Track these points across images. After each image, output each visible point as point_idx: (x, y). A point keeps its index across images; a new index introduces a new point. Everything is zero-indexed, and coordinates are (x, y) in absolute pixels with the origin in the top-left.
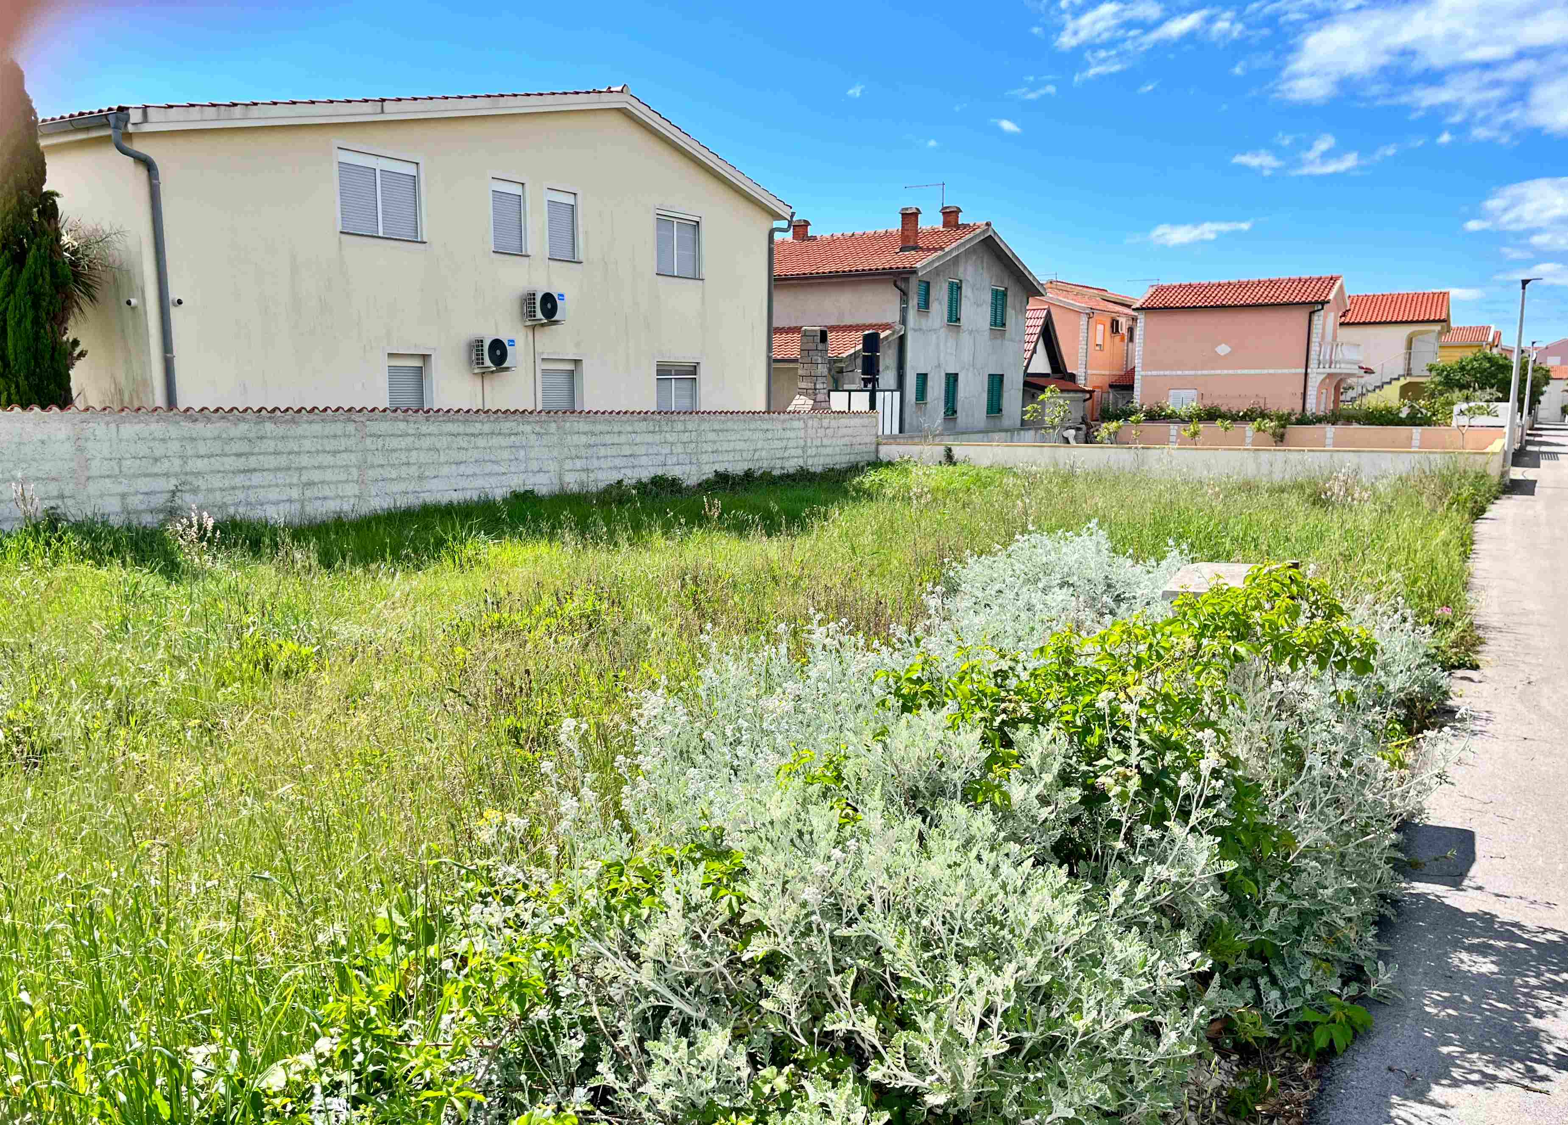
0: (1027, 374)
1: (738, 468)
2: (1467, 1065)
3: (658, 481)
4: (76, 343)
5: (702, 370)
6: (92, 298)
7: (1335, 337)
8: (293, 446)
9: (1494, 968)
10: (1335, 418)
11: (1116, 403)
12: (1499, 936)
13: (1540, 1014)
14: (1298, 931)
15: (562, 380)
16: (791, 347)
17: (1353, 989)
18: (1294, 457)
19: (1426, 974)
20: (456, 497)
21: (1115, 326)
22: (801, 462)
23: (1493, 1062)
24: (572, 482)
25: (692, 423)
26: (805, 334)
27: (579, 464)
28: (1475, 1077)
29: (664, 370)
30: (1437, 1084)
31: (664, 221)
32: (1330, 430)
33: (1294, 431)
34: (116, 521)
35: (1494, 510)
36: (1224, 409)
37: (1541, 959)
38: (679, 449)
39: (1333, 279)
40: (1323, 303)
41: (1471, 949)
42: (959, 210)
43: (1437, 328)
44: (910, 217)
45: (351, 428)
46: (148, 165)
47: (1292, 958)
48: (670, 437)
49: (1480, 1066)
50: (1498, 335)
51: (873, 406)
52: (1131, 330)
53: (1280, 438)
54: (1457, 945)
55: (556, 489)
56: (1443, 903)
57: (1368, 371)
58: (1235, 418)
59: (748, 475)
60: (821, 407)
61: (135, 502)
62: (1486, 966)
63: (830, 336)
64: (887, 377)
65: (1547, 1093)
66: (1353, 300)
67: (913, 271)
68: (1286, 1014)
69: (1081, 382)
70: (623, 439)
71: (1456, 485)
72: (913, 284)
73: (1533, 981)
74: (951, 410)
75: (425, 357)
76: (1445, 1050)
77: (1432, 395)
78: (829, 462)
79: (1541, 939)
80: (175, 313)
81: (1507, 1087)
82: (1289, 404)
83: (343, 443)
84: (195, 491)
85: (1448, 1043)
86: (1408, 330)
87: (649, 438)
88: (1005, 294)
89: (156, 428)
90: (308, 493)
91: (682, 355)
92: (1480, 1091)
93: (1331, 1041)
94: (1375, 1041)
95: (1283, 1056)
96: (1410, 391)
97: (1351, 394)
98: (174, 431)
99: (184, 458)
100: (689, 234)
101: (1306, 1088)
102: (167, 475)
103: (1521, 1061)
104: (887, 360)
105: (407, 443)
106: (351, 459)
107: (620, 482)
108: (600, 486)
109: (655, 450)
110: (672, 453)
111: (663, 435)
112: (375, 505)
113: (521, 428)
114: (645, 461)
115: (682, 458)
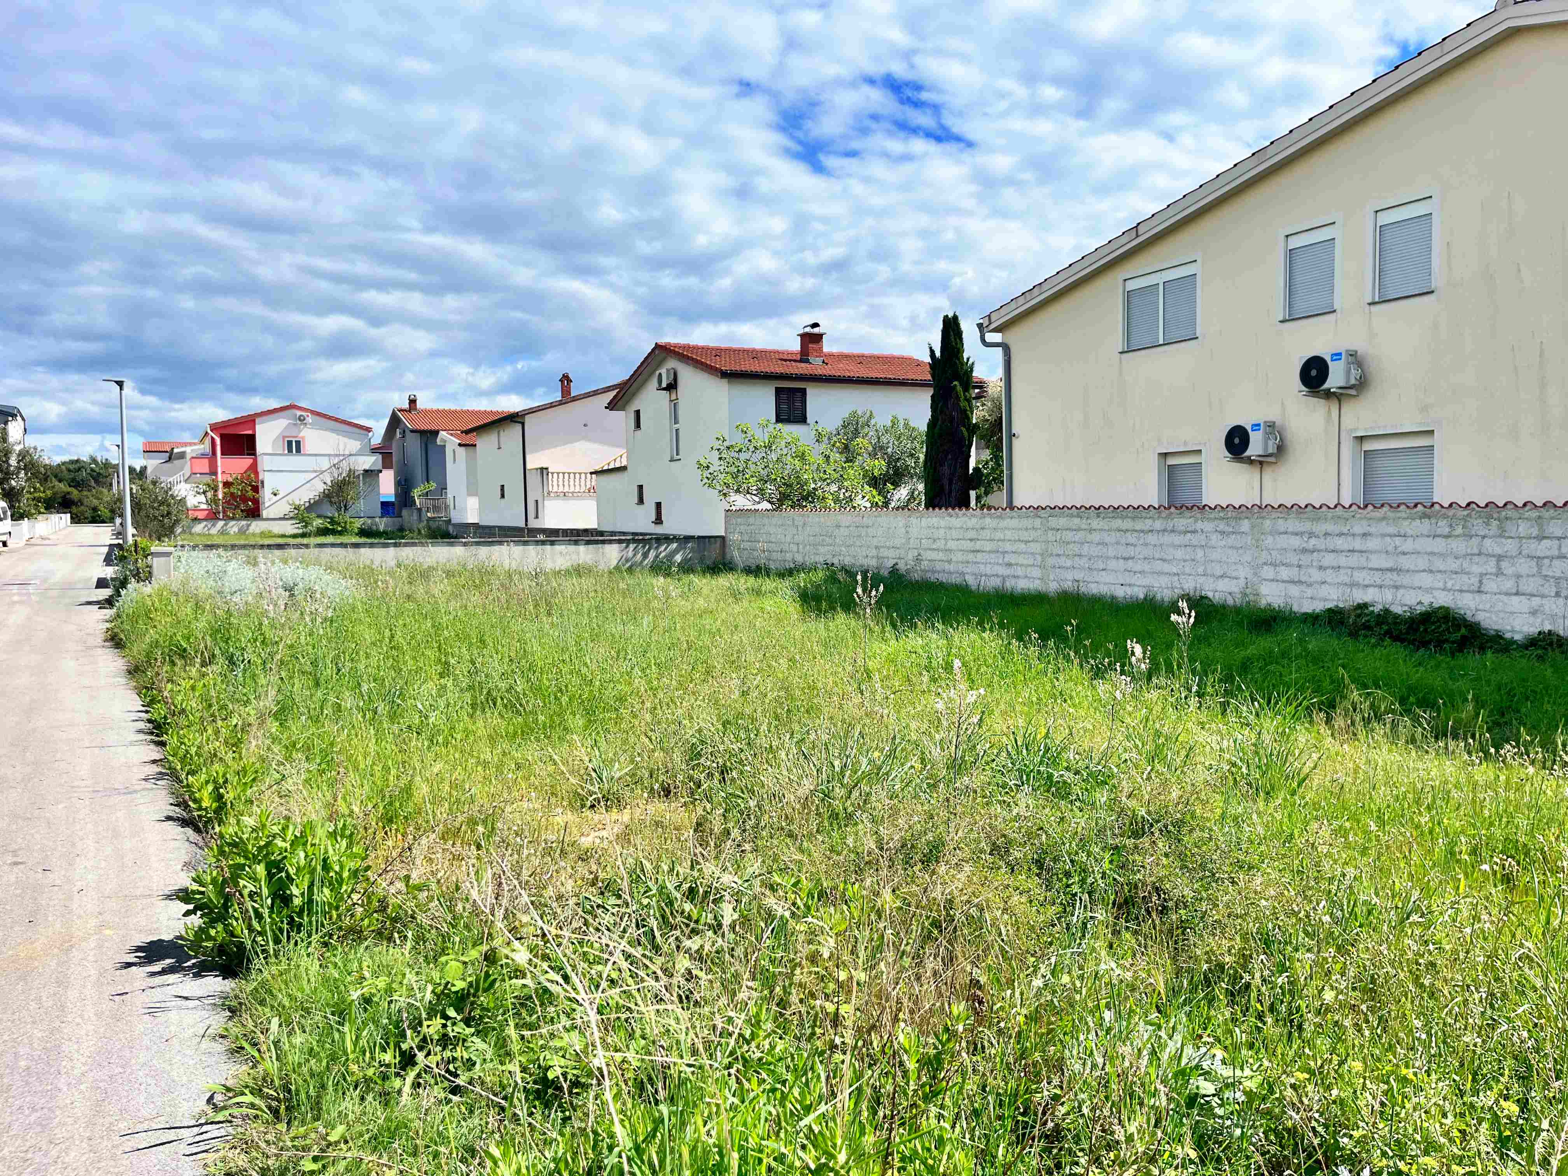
8: (1001, 535)
75: (1200, 453)
80: (1014, 442)
83: (1032, 534)
90: (1009, 572)
105: (1079, 536)
106: (1036, 547)
107: (1364, 606)
108: (1318, 607)
109: (1454, 565)
110: (1499, 573)
111: (1475, 541)
112: (1052, 588)
113: (1199, 525)
114: (1426, 580)
115: (1529, 585)
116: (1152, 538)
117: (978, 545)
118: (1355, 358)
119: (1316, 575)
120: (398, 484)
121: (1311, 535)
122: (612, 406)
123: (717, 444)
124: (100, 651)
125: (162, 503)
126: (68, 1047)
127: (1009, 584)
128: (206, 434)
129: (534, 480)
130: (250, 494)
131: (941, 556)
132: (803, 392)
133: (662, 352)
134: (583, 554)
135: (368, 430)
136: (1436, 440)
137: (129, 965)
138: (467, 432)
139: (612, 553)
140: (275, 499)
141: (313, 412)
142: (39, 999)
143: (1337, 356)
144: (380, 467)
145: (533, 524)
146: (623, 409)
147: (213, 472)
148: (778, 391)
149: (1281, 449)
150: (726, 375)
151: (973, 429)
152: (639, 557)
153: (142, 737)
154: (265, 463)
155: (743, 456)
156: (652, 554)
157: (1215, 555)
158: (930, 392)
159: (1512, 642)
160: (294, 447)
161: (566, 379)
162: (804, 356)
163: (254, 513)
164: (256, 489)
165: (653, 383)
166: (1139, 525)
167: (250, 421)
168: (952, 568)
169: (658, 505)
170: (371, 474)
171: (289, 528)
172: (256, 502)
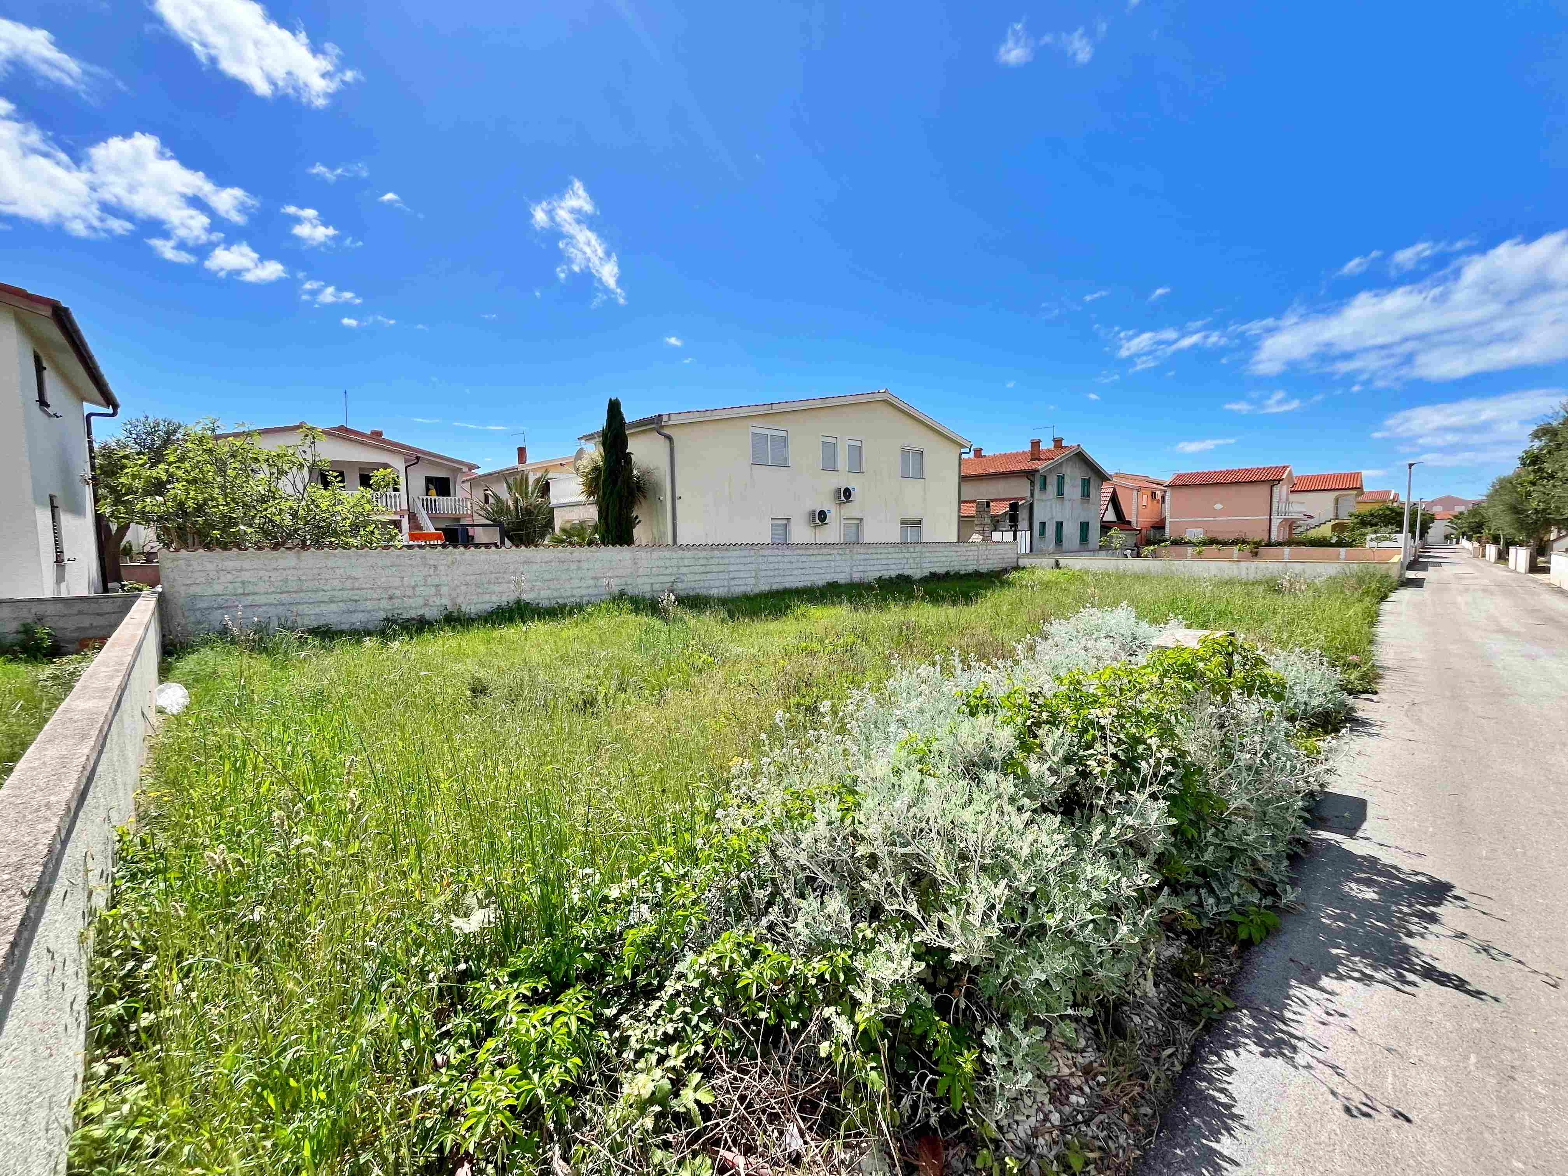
0: (1102, 521)
1: (941, 570)
2: (1350, 965)
3: (899, 577)
4: (637, 517)
5: (924, 522)
6: (645, 497)
7: (1287, 499)
8: (726, 561)
9: (1376, 897)
10: (1289, 543)
11: (1155, 536)
12: (1380, 873)
13: (1410, 935)
14: (1231, 860)
15: (854, 528)
16: (970, 510)
17: (1268, 901)
18: (1262, 565)
19: (1324, 895)
20: (800, 585)
21: (1153, 495)
22: (975, 567)
23: (1371, 966)
24: (856, 577)
25: (918, 548)
26: (978, 503)
27: (860, 568)
28: (1356, 975)
29: (904, 523)
30: (1327, 976)
31: (905, 451)
32: (1286, 550)
33: (1262, 550)
34: (648, 595)
35: (1394, 596)
36: (1220, 539)
37: (1411, 894)
38: (911, 561)
39: (1285, 468)
40: (1279, 480)
41: (1358, 881)
42: (1062, 439)
43: (1355, 492)
44: (1035, 444)
45: (752, 552)
46: (669, 438)
47: (1226, 878)
48: (907, 555)
49: (1361, 966)
50: (1397, 495)
51: (1015, 538)
52: (1163, 497)
53: (1255, 554)
54: (1349, 878)
55: (848, 581)
56: (1340, 847)
57: (1310, 517)
58: (1225, 544)
59: (947, 574)
60: (987, 539)
61: (657, 587)
62: (1370, 894)
63: (991, 504)
64: (1023, 524)
65: (1414, 995)
66: (1298, 478)
67: (1037, 471)
68: (1219, 914)
69: (1134, 525)
70: (882, 556)
71: (1367, 581)
72: (1037, 476)
73: (1406, 910)
74: (1059, 540)
75: (788, 519)
76: (1334, 951)
77: (1353, 530)
78: (991, 567)
79: (1413, 879)
80: (678, 502)
81: (1382, 986)
82: (1260, 535)
83: (749, 560)
84: (682, 582)
85: (1338, 947)
86: (1336, 493)
87: (895, 556)
88: (1089, 480)
89: (667, 554)
90: (732, 583)
91: (912, 515)
92: (1359, 986)
93: (1250, 935)
94: (1283, 938)
95: (1217, 940)
96: (1339, 528)
97: (1300, 529)
98: (675, 555)
99: (678, 567)
100: (918, 457)
101: (1231, 964)
102: (671, 575)
103: (1394, 967)
104: (1023, 515)
105: (778, 559)
109: (899, 561)
112: (762, 588)
113: (832, 551)
114: (893, 567)
119: (869, 568)
127: (734, 590)
136: (863, 522)
143: (853, 489)
157: (837, 564)
166: (808, 552)
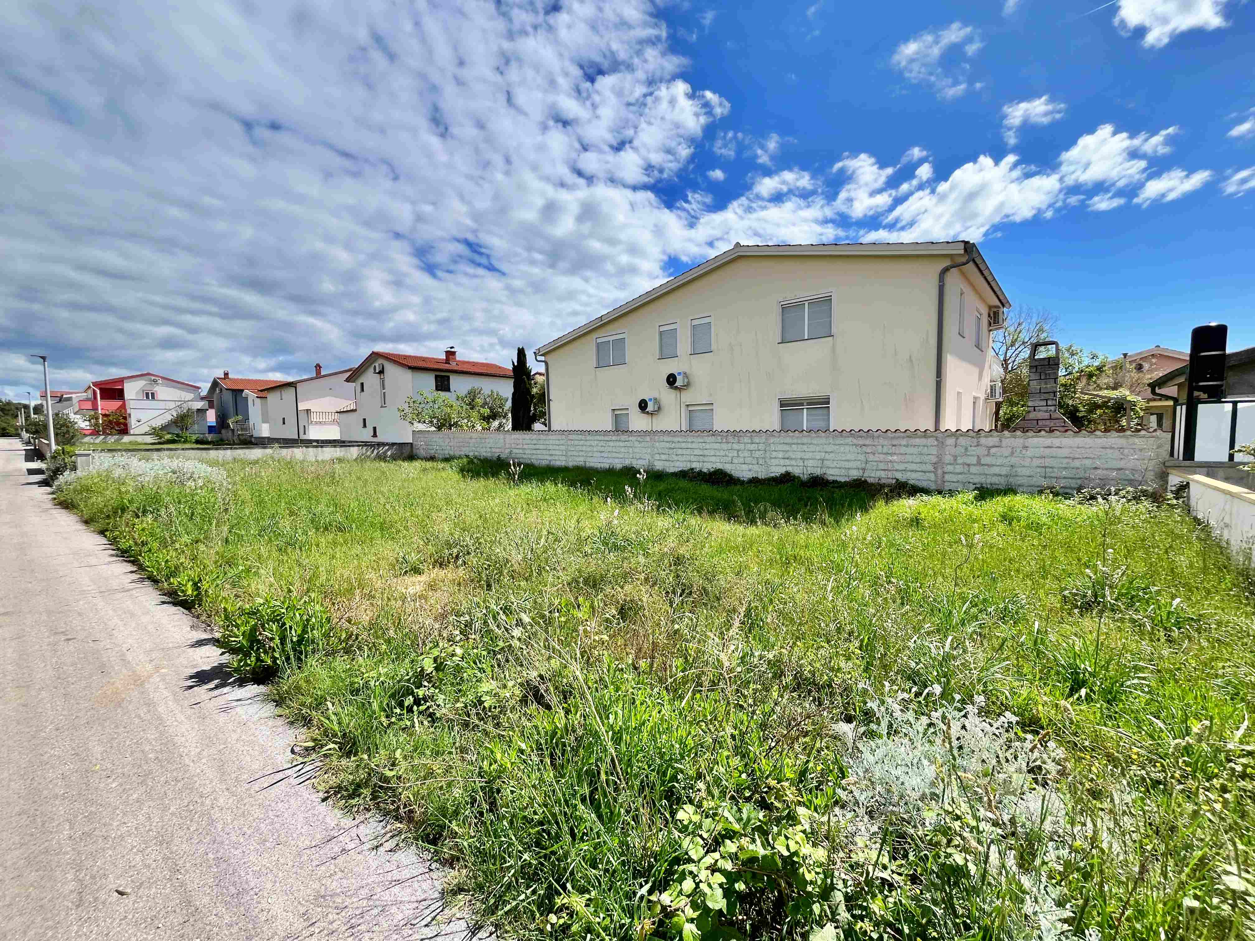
8: (548, 442)
27: (663, 457)
48: (737, 447)
75: (628, 409)
80: (551, 403)
83: (562, 442)
90: (552, 458)
105: (581, 443)
106: (563, 448)
107: (692, 469)
108: (677, 470)
109: (722, 453)
110: (738, 456)
111: (730, 445)
112: (571, 464)
113: (630, 438)
114: (713, 459)
115: (748, 460)
116: (611, 444)
117: (537, 447)
118: (686, 375)
119: (676, 458)
120: (218, 417)
121: (673, 442)
122: (348, 380)
123: (408, 400)
124: (54, 512)
125: (62, 426)
126: (179, 740)
127: (552, 463)
128: (90, 387)
129: (302, 416)
130: (122, 421)
131: (521, 451)
132: (448, 377)
133: (375, 356)
134: (338, 452)
135: (199, 388)
136: (714, 407)
137: (191, 687)
138: (262, 391)
139: (354, 452)
140: (138, 424)
141: (162, 378)
142: (139, 716)
143: (679, 374)
144: (207, 407)
145: (303, 437)
146: (354, 382)
147: (95, 408)
148: (436, 377)
149: (659, 408)
150: (410, 368)
151: (533, 397)
152: (369, 453)
153: (115, 559)
154: (131, 405)
155: (421, 406)
156: (376, 452)
157: (636, 450)
158: (513, 380)
159: (744, 481)
160: (150, 396)
161: (318, 367)
162: (447, 361)
163: (124, 430)
164: (125, 418)
165: (371, 369)
166: (606, 438)
167: (121, 381)
168: (525, 456)
169: (375, 429)
170: (201, 411)
171: (149, 439)
172: (126, 425)
